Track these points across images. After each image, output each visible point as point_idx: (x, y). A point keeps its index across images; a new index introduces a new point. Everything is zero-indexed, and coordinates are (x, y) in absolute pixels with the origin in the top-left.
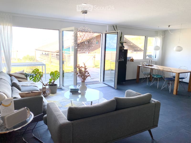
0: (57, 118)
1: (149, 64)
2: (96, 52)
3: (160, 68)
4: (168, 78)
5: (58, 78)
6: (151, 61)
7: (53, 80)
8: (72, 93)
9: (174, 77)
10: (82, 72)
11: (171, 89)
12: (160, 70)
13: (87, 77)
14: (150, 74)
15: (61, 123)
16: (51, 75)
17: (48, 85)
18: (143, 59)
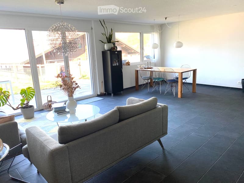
0: (44, 143)
1: (148, 67)
2: (80, 59)
3: (161, 69)
4: (171, 80)
5: (32, 97)
6: (150, 62)
7: (26, 101)
8: (58, 113)
9: (177, 78)
10: (68, 83)
11: (175, 92)
12: (161, 71)
13: (75, 88)
14: (150, 78)
15: (51, 149)
16: (22, 95)
17: (20, 108)
18: (140, 61)
